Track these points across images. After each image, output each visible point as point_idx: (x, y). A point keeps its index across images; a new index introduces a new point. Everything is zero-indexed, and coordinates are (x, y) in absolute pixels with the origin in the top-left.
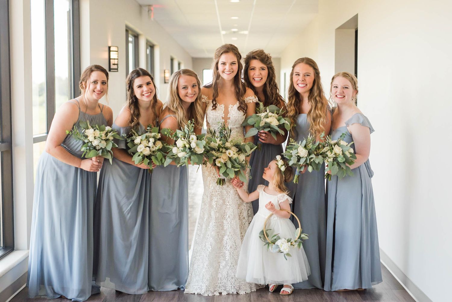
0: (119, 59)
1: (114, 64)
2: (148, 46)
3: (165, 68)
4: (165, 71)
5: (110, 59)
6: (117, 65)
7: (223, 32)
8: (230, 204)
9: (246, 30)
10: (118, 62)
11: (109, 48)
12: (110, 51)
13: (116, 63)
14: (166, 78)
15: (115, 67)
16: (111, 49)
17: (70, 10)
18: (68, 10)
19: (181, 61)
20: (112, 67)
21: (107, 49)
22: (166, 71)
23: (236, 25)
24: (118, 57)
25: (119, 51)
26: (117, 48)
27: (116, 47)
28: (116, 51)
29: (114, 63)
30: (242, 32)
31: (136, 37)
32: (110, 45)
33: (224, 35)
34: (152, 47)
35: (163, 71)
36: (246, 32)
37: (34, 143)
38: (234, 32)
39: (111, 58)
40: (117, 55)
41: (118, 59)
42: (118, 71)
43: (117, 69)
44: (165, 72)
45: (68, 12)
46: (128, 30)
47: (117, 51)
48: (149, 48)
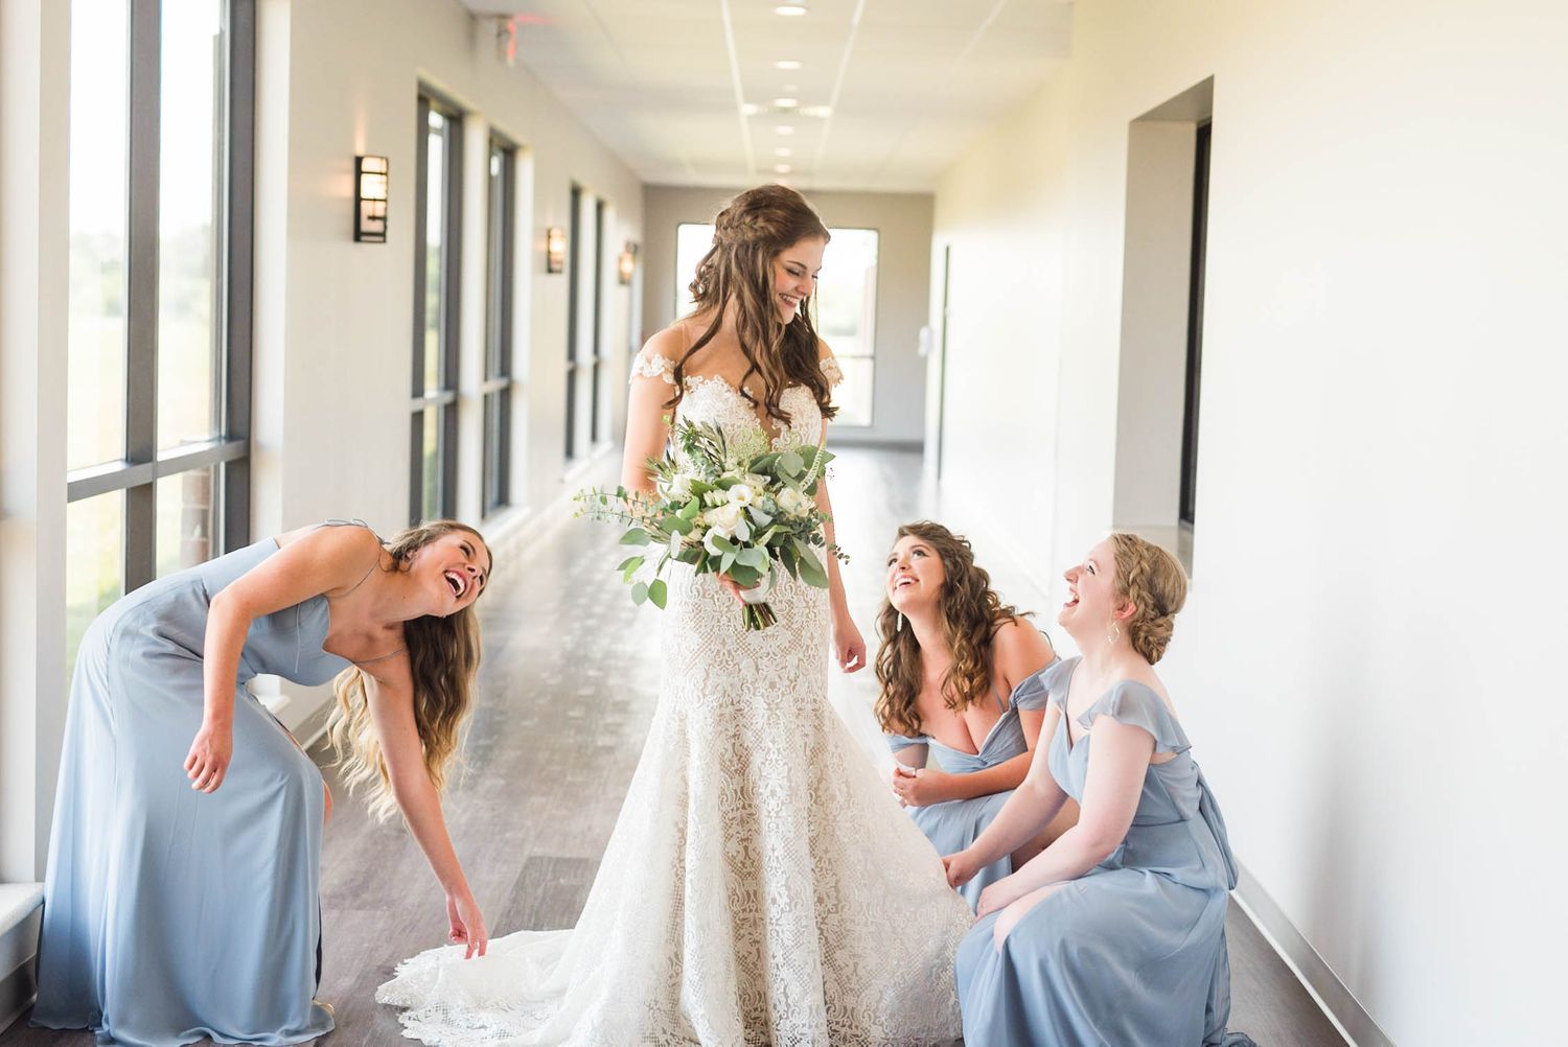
0: (389, 201)
1: (373, 218)
2: (495, 148)
3: (549, 223)
4: (549, 231)
5: (358, 199)
6: (384, 219)
7: (748, 109)
8: (778, 750)
9: (825, 102)
10: (386, 209)
11: (359, 161)
12: (359, 173)
13: (380, 212)
14: (553, 257)
15: (377, 226)
16: (365, 166)
17: (222, 33)
18: (217, 32)
19: (606, 197)
20: (367, 226)
21: (351, 166)
22: (555, 233)
23: (791, 88)
24: (387, 192)
25: (390, 174)
26: (384, 162)
27: (382, 158)
28: (381, 174)
29: (371, 215)
30: (812, 111)
31: (456, 119)
32: (360, 152)
33: (750, 118)
34: (508, 152)
35: (545, 234)
36: (824, 111)
37: (69, 501)
38: (785, 110)
39: (363, 195)
40: (384, 187)
41: (385, 200)
42: (384, 241)
43: (383, 235)
44: (549, 237)
45: (215, 37)
46: (425, 98)
47: (386, 174)
48: (501, 155)
